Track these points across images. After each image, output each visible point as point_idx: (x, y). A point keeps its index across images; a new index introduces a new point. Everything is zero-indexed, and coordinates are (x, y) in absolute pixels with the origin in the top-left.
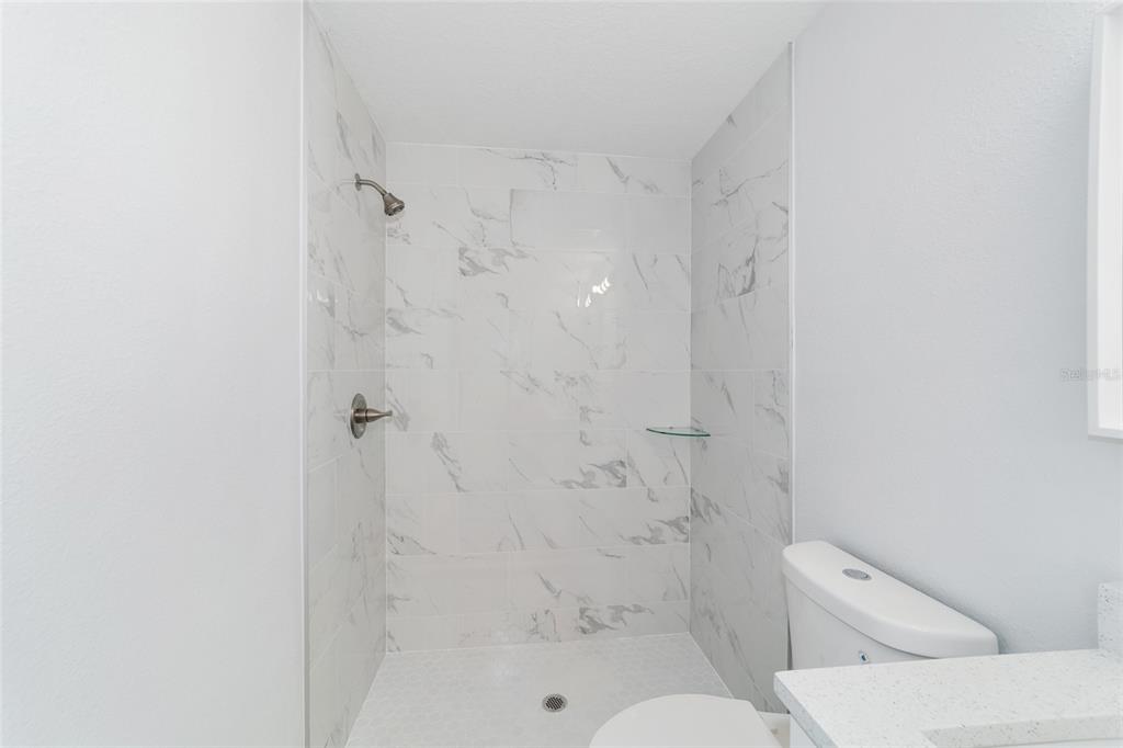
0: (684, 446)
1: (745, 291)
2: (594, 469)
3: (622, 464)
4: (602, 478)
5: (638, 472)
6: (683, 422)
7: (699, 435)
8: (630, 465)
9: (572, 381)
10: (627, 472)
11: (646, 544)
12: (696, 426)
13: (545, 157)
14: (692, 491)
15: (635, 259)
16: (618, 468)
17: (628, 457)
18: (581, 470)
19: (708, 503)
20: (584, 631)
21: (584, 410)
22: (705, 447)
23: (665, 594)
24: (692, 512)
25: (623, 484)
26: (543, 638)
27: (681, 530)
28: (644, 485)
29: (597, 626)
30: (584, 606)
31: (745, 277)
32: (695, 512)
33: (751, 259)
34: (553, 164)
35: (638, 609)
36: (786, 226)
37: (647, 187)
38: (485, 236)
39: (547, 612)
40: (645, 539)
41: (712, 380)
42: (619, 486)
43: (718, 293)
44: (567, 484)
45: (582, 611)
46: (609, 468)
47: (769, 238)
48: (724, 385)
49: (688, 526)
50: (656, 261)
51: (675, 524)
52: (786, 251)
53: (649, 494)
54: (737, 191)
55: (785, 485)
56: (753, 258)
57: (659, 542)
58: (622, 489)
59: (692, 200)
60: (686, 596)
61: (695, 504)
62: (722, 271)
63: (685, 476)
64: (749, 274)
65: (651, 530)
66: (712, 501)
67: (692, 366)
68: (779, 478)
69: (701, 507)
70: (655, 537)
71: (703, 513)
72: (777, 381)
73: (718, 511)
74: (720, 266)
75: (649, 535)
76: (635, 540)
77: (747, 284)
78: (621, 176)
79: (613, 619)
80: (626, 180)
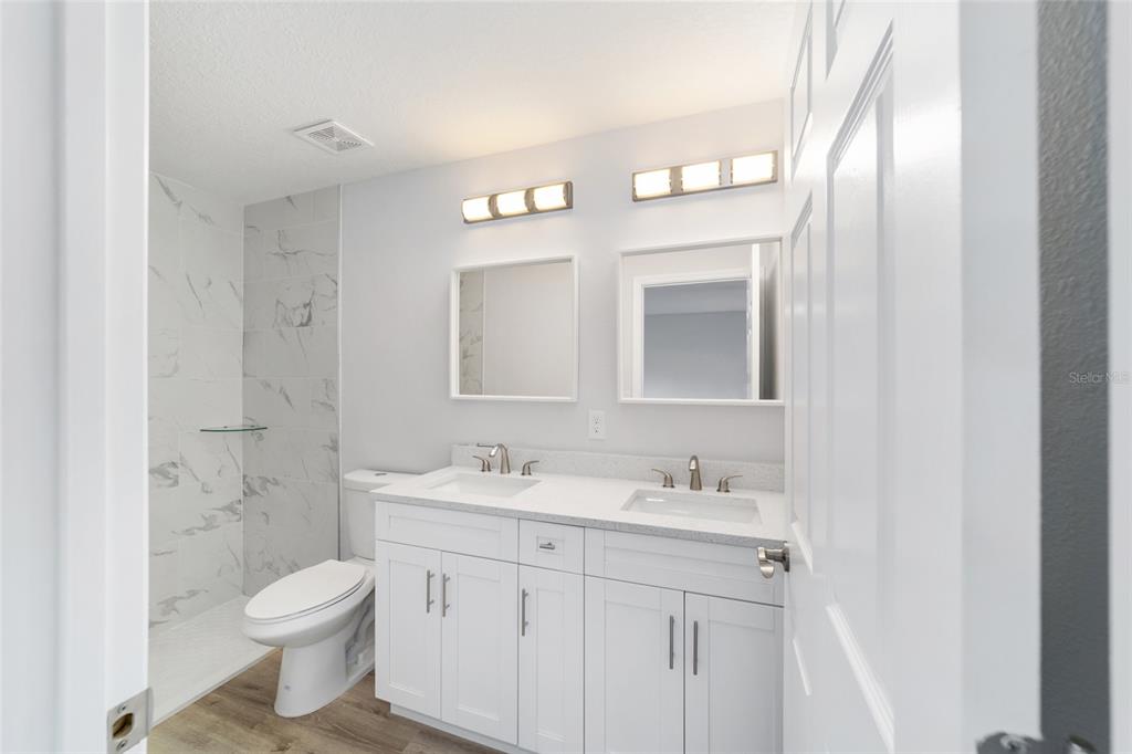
0: (236, 441)
1: (302, 325)
3: (174, 465)
5: (191, 470)
6: (238, 422)
7: (254, 430)
8: (182, 465)
10: (179, 471)
11: (202, 533)
12: (251, 423)
14: (245, 477)
15: (188, 278)
16: (171, 469)
17: (181, 458)
19: (265, 480)
22: (260, 438)
23: (220, 571)
24: (245, 494)
25: (176, 482)
27: (234, 512)
28: (197, 479)
31: (302, 315)
32: (249, 492)
33: (307, 305)
35: (193, 593)
36: (336, 292)
37: (200, 216)
40: (199, 529)
41: (269, 386)
42: (171, 486)
43: (276, 320)
47: (323, 296)
48: (282, 388)
49: (241, 507)
50: (210, 283)
51: (230, 508)
52: (336, 307)
53: (203, 488)
54: (295, 253)
55: (335, 448)
56: (309, 304)
57: (213, 527)
58: (175, 488)
59: (245, 239)
60: (238, 564)
61: (249, 486)
62: (280, 306)
63: (237, 464)
64: (307, 314)
65: (206, 519)
66: (270, 478)
67: (245, 375)
68: (330, 445)
69: (256, 485)
70: (209, 524)
71: (258, 490)
72: (330, 385)
73: (276, 483)
74: (278, 302)
75: (203, 524)
76: (189, 532)
77: (304, 321)
78: (173, 200)
79: (165, 613)
80: (179, 204)
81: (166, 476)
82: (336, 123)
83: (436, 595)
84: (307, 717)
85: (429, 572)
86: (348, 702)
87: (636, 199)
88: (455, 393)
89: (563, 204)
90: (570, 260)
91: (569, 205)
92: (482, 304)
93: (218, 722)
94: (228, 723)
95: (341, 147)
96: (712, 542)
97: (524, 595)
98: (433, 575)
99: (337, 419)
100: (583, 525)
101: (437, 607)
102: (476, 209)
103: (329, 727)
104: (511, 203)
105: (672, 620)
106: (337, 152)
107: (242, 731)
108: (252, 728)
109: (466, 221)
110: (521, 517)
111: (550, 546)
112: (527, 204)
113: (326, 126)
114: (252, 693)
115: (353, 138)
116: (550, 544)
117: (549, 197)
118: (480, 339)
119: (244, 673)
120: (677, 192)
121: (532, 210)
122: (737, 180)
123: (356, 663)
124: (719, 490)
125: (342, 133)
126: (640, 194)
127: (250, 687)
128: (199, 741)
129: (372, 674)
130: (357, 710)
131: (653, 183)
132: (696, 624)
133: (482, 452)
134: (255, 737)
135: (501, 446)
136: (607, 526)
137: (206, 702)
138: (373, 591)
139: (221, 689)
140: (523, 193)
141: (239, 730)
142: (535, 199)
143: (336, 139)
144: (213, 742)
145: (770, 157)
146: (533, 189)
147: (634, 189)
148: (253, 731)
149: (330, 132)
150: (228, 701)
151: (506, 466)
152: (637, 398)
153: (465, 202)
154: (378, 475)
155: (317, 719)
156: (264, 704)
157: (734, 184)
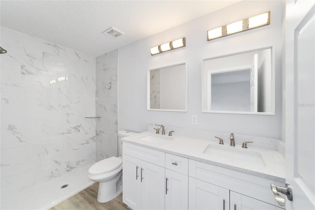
0: (94, 121)
1: (109, 89)
2: (71, 129)
3: (79, 126)
4: (73, 130)
5: (83, 128)
6: (94, 116)
7: (98, 118)
8: (81, 126)
9: (64, 107)
10: (80, 128)
11: (86, 145)
12: (97, 116)
13: (55, 46)
14: (96, 130)
15: (82, 78)
16: (78, 128)
17: (80, 125)
18: (67, 130)
19: (100, 131)
20: (68, 171)
21: (68, 114)
22: (99, 120)
23: (90, 155)
24: (96, 135)
25: (79, 131)
26: (55, 177)
27: (94, 139)
28: (84, 131)
29: (72, 168)
30: (68, 164)
31: (109, 86)
32: (97, 134)
33: (110, 83)
34: (58, 48)
35: (83, 160)
36: (117, 79)
37: (85, 61)
38: (32, 64)
39: (56, 170)
40: (85, 144)
41: (101, 106)
42: (78, 132)
43: (103, 88)
44: (63, 134)
45: (67, 166)
46: (75, 128)
47: (114, 80)
48: (104, 107)
49: (95, 138)
50: (87, 78)
51: (92, 139)
52: (117, 83)
53: (86, 133)
54: (107, 69)
55: (117, 124)
56: (111, 83)
57: (88, 143)
58: (79, 133)
59: (96, 66)
60: (95, 154)
61: (97, 133)
62: (104, 84)
63: (94, 127)
64: (110, 86)
65: (86, 141)
66: (102, 131)
67: (96, 103)
68: (116, 123)
69: (99, 133)
70: (87, 143)
71: (99, 134)
72: (116, 106)
73: (103, 132)
74: (103, 83)
75: (86, 142)
76: (82, 144)
77: (109, 88)
78: (78, 57)
79: (77, 165)
80: (80, 58)
81: (77, 129)
82: (114, 28)
83: (139, 174)
84: (105, 203)
85: (137, 167)
86: (116, 201)
87: (208, 40)
88: (149, 108)
89: (182, 45)
90: (184, 64)
91: (184, 45)
92: (160, 82)
93: (83, 200)
94: (85, 201)
95: (116, 36)
96: (242, 172)
97: (167, 179)
98: (138, 167)
99: (117, 115)
100: (188, 158)
101: (139, 178)
102: (155, 50)
103: (110, 208)
104: (165, 47)
105: (224, 201)
106: (115, 38)
107: (88, 205)
108: (91, 204)
109: (152, 55)
110: (166, 152)
111: (175, 164)
112: (170, 47)
113: (111, 29)
114: (92, 192)
115: (118, 33)
116: (176, 163)
117: (178, 43)
118: (159, 92)
119: (92, 186)
120: (225, 35)
121: (172, 49)
122: (250, 27)
123: (120, 188)
124: (243, 147)
125: (116, 31)
126: (210, 38)
127: (92, 190)
128: (77, 206)
129: (122, 194)
130: (118, 204)
131: (216, 33)
132: (235, 206)
133: (157, 127)
134: (91, 207)
135: (162, 126)
136: (197, 160)
137: (81, 193)
138: (122, 170)
139: (85, 190)
140: (169, 43)
141: (87, 204)
142: (173, 45)
143: (114, 34)
144: (80, 206)
145: (267, 14)
146: (172, 41)
147: (208, 36)
148: (91, 205)
149: (112, 31)
150: (86, 194)
151: (164, 133)
152: (209, 110)
153: (151, 49)
154: (127, 132)
155: (107, 205)
156: (95, 197)
157: (249, 28)
